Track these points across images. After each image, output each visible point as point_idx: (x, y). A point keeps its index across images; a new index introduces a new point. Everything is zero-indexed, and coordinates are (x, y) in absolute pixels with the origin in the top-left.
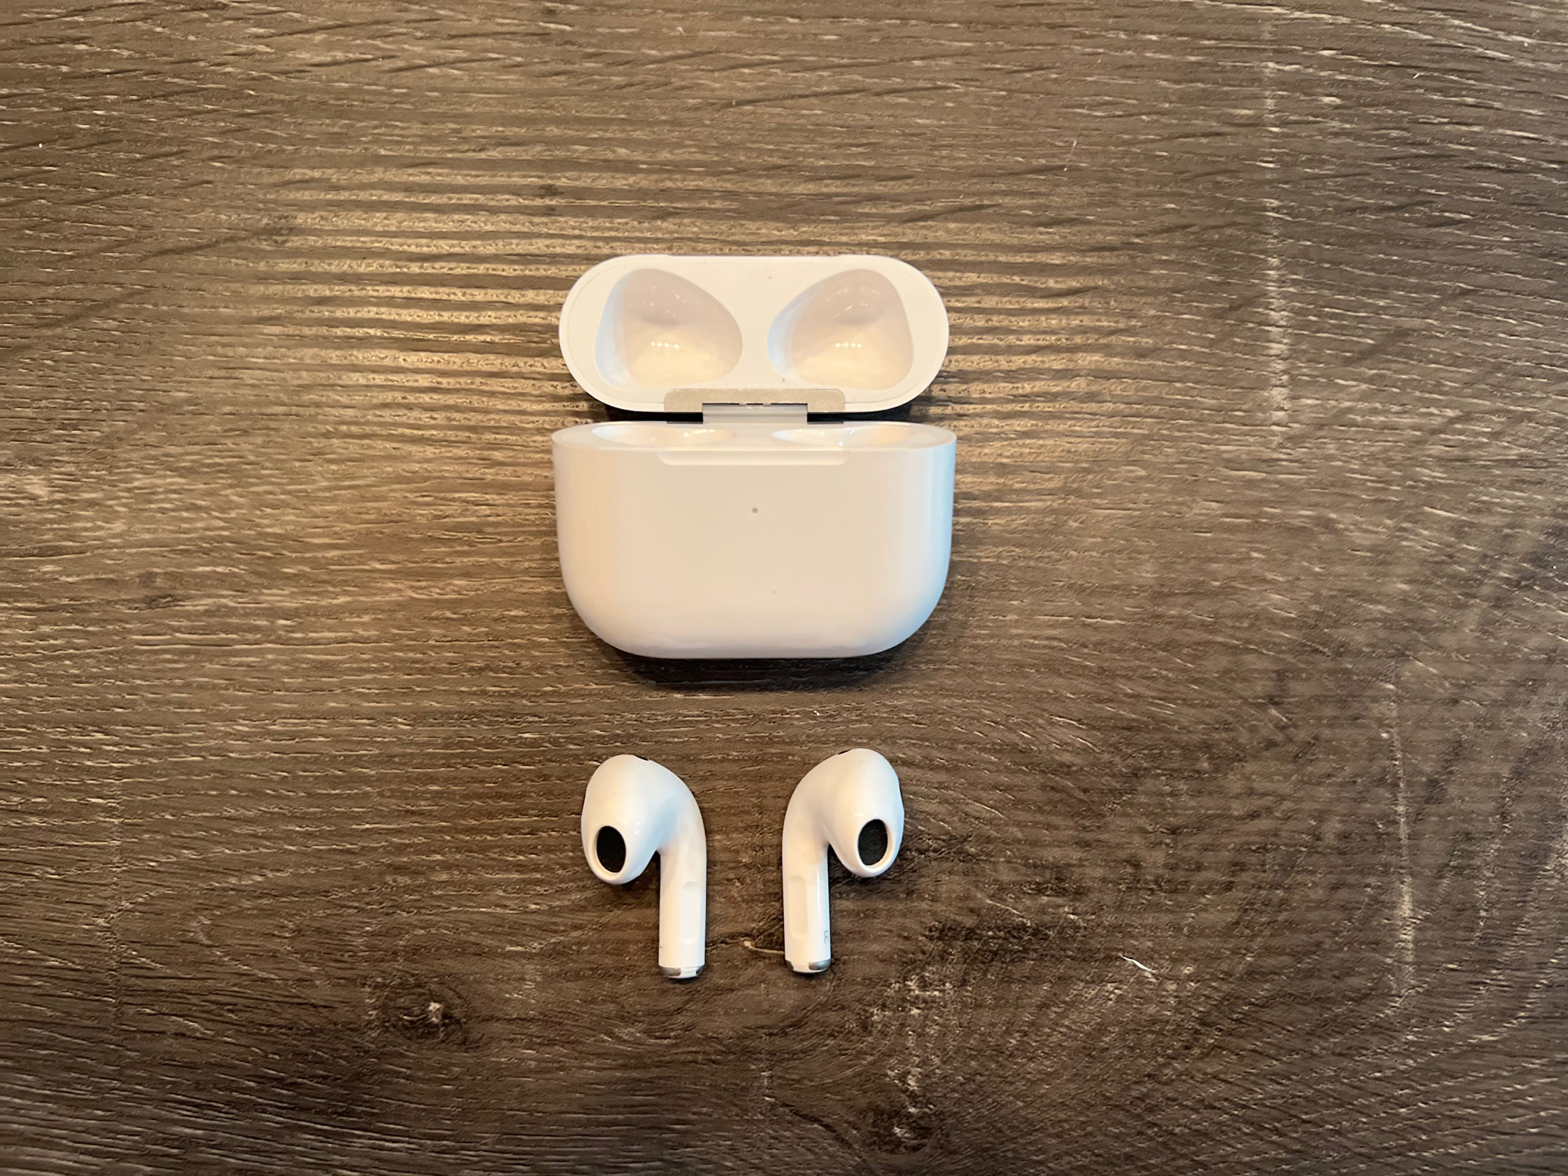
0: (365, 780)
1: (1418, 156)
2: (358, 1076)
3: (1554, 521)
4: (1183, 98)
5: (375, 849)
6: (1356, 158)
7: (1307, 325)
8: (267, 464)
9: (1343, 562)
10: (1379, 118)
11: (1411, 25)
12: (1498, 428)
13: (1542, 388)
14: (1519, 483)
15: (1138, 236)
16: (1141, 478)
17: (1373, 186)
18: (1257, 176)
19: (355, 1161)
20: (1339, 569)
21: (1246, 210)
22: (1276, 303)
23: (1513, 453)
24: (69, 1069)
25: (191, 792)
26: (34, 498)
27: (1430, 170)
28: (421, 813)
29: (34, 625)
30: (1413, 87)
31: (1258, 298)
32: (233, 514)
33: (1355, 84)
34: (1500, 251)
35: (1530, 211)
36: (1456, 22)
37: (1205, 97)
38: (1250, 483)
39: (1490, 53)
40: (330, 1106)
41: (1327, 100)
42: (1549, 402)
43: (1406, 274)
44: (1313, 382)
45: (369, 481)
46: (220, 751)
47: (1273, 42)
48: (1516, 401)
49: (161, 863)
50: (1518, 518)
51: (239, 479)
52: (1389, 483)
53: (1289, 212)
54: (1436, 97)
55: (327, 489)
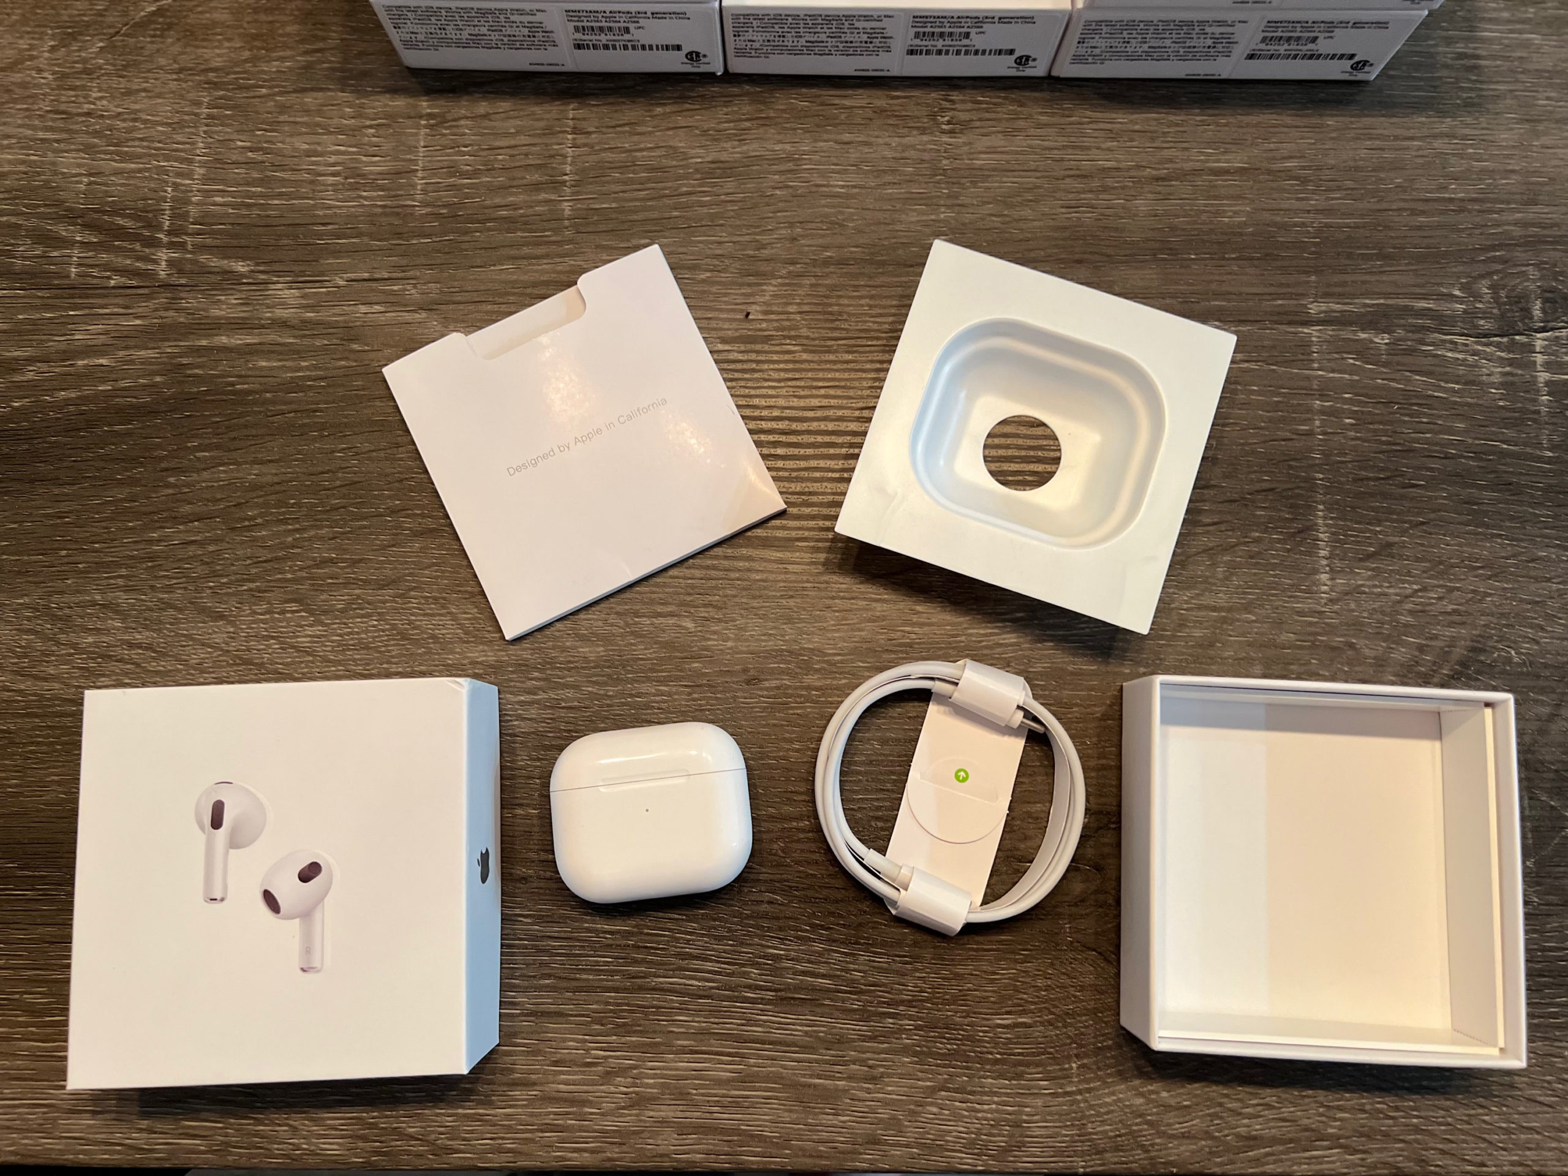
1: (1397, 451)
2: (860, 925)
3: (1471, 644)
4: (1270, 420)
6: (1364, 452)
7: (1338, 541)
8: (803, 613)
9: (1360, 665)
10: (1375, 431)
11: (1393, 380)
12: (1441, 595)
13: (1464, 573)
14: (1451, 624)
15: (1249, 494)
16: (1253, 621)
17: (1374, 467)
18: (1311, 462)
19: (861, 968)
20: (1356, 669)
21: (1305, 480)
22: (1322, 529)
23: (1450, 608)
24: (715, 920)
25: (772, 778)
26: (686, 628)
27: (1404, 458)
28: (888, 790)
29: (690, 694)
30: (1394, 414)
31: (1313, 527)
32: (787, 638)
33: (1362, 412)
34: (1441, 501)
35: (1458, 479)
36: (1418, 378)
37: (1283, 420)
38: (1311, 624)
39: (1436, 394)
40: (847, 940)
41: (1348, 421)
42: (1468, 581)
43: (1392, 513)
44: (1342, 571)
45: (855, 621)
46: (784, 758)
47: (1318, 390)
48: (1450, 581)
50: (1453, 642)
51: (790, 620)
52: (1383, 624)
53: (1328, 481)
54: (1406, 419)
55: (834, 625)
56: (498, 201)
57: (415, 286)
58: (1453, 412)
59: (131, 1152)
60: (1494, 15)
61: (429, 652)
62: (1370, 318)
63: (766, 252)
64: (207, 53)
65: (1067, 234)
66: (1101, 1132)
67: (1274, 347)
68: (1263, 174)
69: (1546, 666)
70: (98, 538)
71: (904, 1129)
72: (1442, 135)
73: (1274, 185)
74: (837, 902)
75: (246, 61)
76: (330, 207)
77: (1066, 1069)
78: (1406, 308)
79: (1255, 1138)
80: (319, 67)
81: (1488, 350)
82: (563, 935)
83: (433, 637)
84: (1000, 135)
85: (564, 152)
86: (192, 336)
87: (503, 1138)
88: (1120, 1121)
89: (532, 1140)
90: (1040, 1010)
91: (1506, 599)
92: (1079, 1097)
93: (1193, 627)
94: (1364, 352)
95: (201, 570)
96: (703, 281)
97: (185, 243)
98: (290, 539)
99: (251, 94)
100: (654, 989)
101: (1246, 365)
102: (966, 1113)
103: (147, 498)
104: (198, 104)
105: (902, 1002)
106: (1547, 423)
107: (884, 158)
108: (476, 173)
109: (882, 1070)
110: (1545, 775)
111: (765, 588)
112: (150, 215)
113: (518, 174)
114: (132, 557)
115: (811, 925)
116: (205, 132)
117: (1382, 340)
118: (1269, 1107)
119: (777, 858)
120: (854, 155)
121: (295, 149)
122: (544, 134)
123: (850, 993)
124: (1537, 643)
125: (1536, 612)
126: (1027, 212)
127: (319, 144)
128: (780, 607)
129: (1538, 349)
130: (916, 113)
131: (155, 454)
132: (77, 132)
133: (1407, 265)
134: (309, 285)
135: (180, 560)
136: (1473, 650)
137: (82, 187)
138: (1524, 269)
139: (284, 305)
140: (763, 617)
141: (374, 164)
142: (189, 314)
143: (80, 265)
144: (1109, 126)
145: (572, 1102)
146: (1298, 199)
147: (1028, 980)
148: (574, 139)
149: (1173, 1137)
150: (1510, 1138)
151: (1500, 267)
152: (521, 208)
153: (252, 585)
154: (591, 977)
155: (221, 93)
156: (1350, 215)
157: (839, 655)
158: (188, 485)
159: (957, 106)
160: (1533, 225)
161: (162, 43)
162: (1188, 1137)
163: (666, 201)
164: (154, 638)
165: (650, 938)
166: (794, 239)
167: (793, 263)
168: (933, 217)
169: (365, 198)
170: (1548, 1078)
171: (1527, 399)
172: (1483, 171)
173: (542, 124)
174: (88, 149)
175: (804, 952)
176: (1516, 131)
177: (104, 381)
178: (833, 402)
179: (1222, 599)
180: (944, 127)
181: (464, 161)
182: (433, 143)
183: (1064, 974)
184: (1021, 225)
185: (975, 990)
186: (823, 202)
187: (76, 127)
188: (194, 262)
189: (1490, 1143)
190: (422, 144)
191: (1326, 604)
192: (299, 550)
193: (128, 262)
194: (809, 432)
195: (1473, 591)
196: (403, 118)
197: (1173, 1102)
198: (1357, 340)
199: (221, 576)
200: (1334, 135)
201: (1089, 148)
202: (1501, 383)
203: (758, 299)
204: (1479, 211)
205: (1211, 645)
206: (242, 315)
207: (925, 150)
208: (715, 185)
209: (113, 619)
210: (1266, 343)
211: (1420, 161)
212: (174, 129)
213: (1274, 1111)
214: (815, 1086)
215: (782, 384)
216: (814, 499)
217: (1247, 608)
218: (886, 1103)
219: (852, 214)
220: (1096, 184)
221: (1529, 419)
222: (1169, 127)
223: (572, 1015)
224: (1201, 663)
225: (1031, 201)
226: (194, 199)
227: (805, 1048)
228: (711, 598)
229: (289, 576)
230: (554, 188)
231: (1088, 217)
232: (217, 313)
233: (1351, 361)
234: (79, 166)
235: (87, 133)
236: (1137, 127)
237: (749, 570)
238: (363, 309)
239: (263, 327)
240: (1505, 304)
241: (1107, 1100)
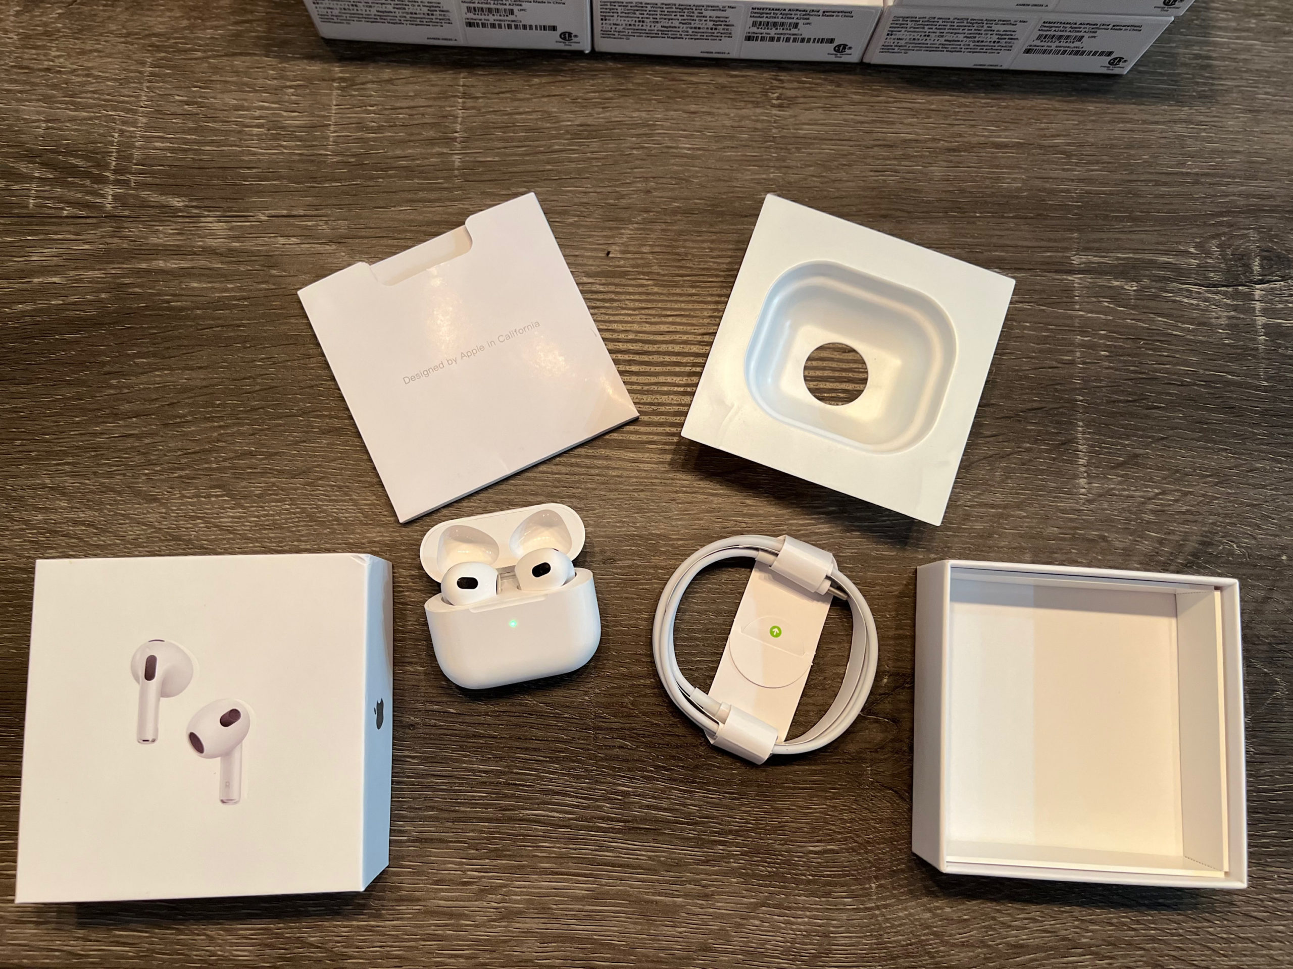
0: (697, 639)
1: (1142, 378)
2: (697, 767)
3: (1201, 538)
4: (1041, 351)
5: (702, 669)
6: (1115, 379)
7: (1095, 452)
8: (652, 504)
9: (1112, 554)
10: (1125, 362)
11: (1139, 320)
12: (1177, 498)
13: (1195, 480)
14: (1186, 522)
15: (1022, 412)
16: (1024, 517)
17: (1123, 391)
18: (1072, 386)
19: (697, 803)
20: (1109, 557)
21: (1069, 401)
22: (1081, 442)
23: (1184, 509)
24: (574, 761)
25: (624, 643)
27: (1148, 384)
30: (1140, 348)
31: (1073, 440)
32: (638, 525)
33: (1115, 347)
34: (1178, 421)
35: (1192, 403)
36: (1160, 319)
37: (1050, 351)
38: (1071, 520)
39: (1175, 333)
40: (685, 779)
41: (1103, 353)
42: (1199, 487)
43: (1137, 430)
44: (1097, 477)
45: (695, 512)
47: (1079, 327)
48: (1185, 486)
49: (612, 673)
50: (1186, 536)
51: (640, 510)
52: (1130, 521)
53: (1087, 401)
54: (1150, 352)
55: (677, 515)
56: (398, 152)
57: (326, 222)
58: (1190, 348)
59: (70, 957)
60: (1223, 24)
61: (333, 532)
62: (1121, 268)
63: (624, 201)
64: (151, 20)
65: (874, 193)
66: (894, 941)
67: (1043, 291)
68: (1035, 148)
69: (1261, 557)
70: (50, 431)
71: (731, 939)
72: (1181, 121)
73: (1045, 158)
74: (677, 747)
75: (184, 28)
76: (254, 154)
77: (866, 889)
78: (1152, 262)
79: (1022, 946)
80: (246, 35)
81: (1217, 298)
82: (444, 773)
83: (337, 519)
84: (820, 110)
85: (455, 113)
86: (134, 260)
87: (391, 946)
88: (911, 932)
89: (416, 948)
90: (845, 839)
91: (1229, 502)
92: (877, 912)
93: (977, 521)
94: (1116, 296)
95: (139, 459)
96: (571, 224)
97: (129, 180)
98: (215, 434)
99: (189, 56)
100: (521, 820)
101: (1020, 305)
102: (783, 925)
103: (93, 397)
104: (143, 63)
105: (730, 832)
106: (1263, 359)
107: (724, 126)
108: (380, 129)
109: (713, 889)
110: (1261, 647)
111: (621, 483)
112: (99, 156)
113: (415, 130)
114: (78, 447)
115: (657, 767)
116: (148, 87)
117: (1131, 287)
118: (1034, 920)
119: (626, 710)
120: (698, 123)
121: (225, 104)
122: (439, 98)
123: (687, 824)
124: (1255, 538)
125: (1253, 513)
126: (842, 175)
127: (245, 100)
128: (632, 499)
129: (1257, 298)
130: (751, 90)
131: (100, 359)
132: (37, 84)
133: (1152, 226)
134: (235, 219)
135: (120, 450)
136: (1203, 543)
137: (41, 131)
138: (1246, 232)
139: (213, 235)
140: (619, 507)
141: (294, 118)
142: (132, 241)
143: (37, 197)
144: (909, 105)
145: (451, 915)
146: (1064, 170)
147: (836, 814)
148: (464, 102)
149: (954, 945)
150: (1230, 947)
151: (1227, 230)
152: (418, 159)
153: (182, 473)
154: (468, 809)
155: (163, 54)
156: (1106, 184)
157: (681, 539)
158: (128, 387)
159: (785, 85)
160: (1254, 196)
161: (112, 11)
162: (967, 946)
163: (541, 157)
164: (94, 516)
165: (518, 776)
166: (648, 192)
167: (647, 211)
168: (764, 176)
169: (285, 147)
170: (1261, 897)
171: (1248, 338)
172: (1213, 151)
173: (436, 89)
174: (46, 99)
175: (649, 789)
176: (1241, 119)
177: (56, 296)
178: (679, 328)
179: (999, 498)
180: (774, 102)
181: (371, 118)
182: (345, 103)
183: (866, 809)
184: (837, 185)
185: (792, 822)
186: (673, 161)
187: (38, 80)
188: (136, 197)
189: (1213, 950)
190: (334, 103)
191: (1084, 504)
192: (224, 444)
193: (79, 195)
194: (658, 353)
195: (1203, 495)
196: (319, 80)
197: (955, 916)
198: (1111, 287)
199: (155, 464)
200: (1093, 118)
201: (893, 123)
202: (1227, 325)
203: (617, 240)
204: (1210, 184)
205: (990, 536)
206: (177, 243)
207: (758, 121)
208: (581, 144)
209: (61, 500)
210: (1037, 287)
211: (1163, 141)
212: (121, 84)
213: (1038, 924)
214: (657, 902)
215: (637, 312)
216: (662, 409)
217: (1019, 506)
218: (716, 917)
219: (697, 172)
220: (899, 152)
221: (1250, 355)
222: (959, 107)
223: (451, 842)
224: (982, 551)
225: (845, 165)
226: (137, 144)
227: (649, 870)
228: (574, 491)
229: (214, 466)
230: (447, 143)
231: (892, 179)
232: (154, 240)
233: (1106, 304)
234: (38, 113)
235: (47, 86)
236: (933, 107)
237: (607, 468)
238: (282, 240)
239: (195, 254)
240: (1231, 260)
241: (901, 914)
